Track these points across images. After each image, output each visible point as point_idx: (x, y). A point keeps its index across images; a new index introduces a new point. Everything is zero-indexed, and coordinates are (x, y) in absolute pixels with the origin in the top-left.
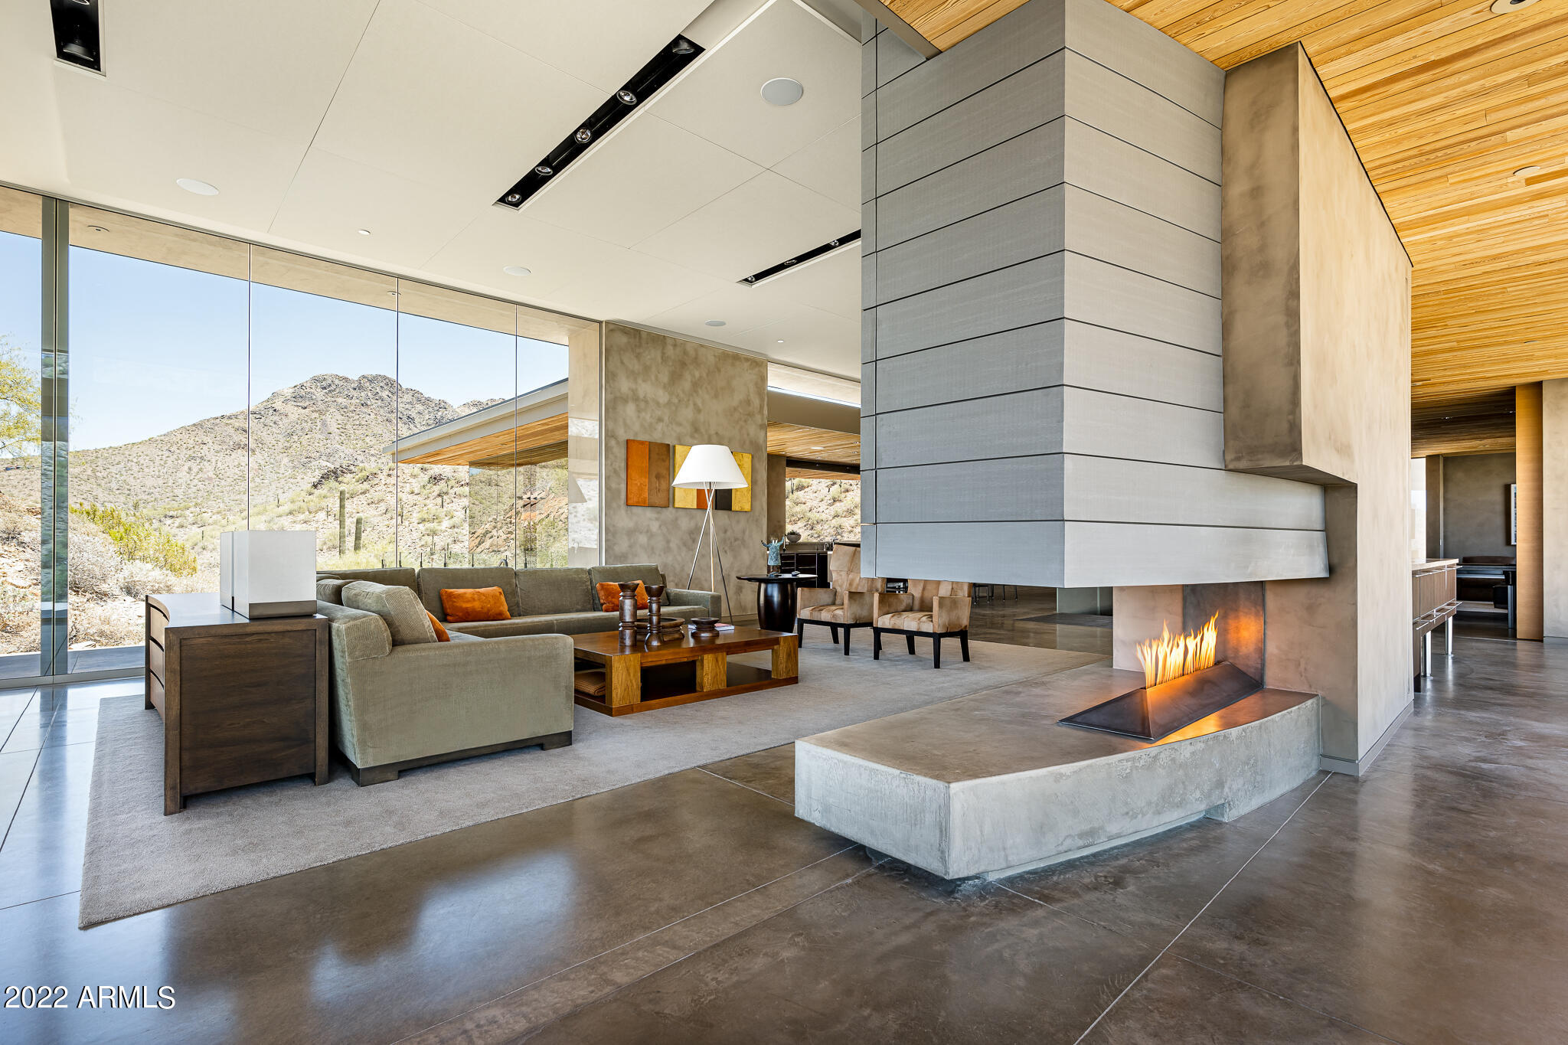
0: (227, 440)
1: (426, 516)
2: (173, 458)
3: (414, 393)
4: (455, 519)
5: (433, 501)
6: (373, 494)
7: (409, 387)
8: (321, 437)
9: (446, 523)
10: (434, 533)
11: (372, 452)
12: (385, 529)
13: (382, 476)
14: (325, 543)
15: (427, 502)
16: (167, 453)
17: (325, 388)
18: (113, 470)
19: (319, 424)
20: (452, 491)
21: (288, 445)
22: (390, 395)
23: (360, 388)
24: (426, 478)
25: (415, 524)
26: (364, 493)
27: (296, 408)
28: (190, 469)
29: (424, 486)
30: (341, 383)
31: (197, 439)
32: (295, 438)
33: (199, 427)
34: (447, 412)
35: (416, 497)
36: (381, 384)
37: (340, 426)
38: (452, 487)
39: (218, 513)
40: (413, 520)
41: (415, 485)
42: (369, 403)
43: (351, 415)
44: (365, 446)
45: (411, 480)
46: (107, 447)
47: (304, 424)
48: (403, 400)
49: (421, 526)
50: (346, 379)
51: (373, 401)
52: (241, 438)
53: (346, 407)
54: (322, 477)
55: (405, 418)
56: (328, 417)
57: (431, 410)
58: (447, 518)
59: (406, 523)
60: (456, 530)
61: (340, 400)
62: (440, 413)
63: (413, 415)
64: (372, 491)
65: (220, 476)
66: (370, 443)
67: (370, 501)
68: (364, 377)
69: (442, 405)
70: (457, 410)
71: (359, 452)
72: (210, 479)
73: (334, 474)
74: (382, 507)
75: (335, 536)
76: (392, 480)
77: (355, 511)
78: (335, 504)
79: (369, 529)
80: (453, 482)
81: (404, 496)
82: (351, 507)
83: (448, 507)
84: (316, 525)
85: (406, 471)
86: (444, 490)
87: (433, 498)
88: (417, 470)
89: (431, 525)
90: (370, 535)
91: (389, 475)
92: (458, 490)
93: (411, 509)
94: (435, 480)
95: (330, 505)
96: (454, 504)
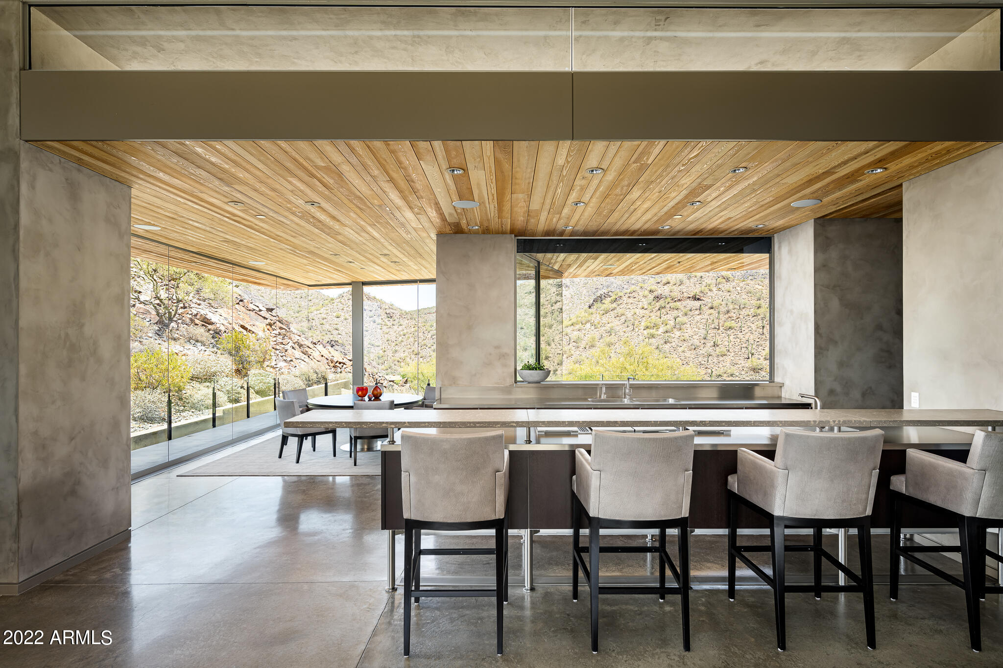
1: (649, 324)
4: (668, 326)
5: (655, 314)
6: (619, 311)
9: (662, 329)
10: (653, 336)
11: (633, 282)
12: (623, 334)
13: (624, 298)
14: (587, 344)
15: (652, 314)
20: (668, 306)
25: (642, 330)
26: (613, 310)
29: (650, 303)
35: (645, 311)
38: (668, 303)
40: (640, 328)
41: (645, 303)
45: (643, 300)
49: (645, 331)
54: (594, 301)
58: (663, 325)
59: (637, 330)
60: (667, 334)
64: (618, 308)
67: (616, 316)
73: (600, 299)
74: (623, 319)
75: (593, 339)
76: (631, 300)
77: (606, 322)
78: (596, 318)
79: (613, 334)
80: (669, 300)
81: (637, 311)
82: (605, 319)
83: (664, 318)
84: (584, 332)
85: (640, 294)
86: (663, 306)
87: (655, 311)
88: (647, 293)
89: (652, 331)
90: (613, 339)
91: (629, 297)
92: (672, 305)
93: (640, 320)
94: (658, 298)
95: (593, 319)
96: (668, 316)
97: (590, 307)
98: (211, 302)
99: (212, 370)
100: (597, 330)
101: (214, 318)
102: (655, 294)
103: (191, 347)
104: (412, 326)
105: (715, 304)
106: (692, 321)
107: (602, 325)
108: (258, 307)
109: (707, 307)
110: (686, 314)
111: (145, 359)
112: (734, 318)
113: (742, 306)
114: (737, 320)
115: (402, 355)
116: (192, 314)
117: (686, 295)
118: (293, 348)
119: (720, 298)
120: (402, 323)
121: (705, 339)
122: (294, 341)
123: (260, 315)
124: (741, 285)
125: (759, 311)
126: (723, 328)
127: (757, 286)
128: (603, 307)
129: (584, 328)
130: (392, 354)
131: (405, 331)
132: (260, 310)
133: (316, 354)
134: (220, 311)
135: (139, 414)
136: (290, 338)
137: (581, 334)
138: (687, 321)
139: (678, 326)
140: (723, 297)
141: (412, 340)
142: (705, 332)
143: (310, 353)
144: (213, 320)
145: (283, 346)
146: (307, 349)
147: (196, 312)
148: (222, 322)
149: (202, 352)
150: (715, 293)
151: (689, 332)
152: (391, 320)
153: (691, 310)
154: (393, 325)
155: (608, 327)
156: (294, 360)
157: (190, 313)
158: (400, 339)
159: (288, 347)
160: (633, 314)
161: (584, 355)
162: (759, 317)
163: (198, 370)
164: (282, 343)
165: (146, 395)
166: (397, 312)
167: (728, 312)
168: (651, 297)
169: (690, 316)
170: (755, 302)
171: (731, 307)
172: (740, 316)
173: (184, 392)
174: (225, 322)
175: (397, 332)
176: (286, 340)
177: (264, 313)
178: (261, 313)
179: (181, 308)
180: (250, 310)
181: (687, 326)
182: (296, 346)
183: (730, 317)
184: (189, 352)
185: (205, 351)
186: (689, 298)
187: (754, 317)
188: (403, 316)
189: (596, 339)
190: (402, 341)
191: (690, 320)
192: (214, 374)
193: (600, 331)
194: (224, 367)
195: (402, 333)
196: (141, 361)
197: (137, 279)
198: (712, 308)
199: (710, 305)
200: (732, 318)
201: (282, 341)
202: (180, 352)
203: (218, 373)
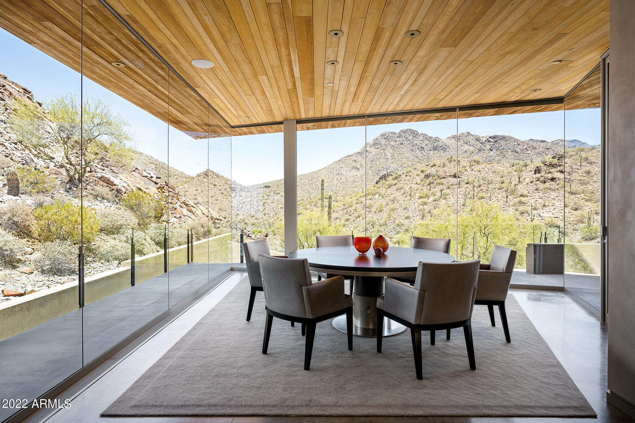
0: (350, 165)
1: (422, 195)
2: (332, 175)
3: (424, 135)
4: (436, 196)
5: (426, 188)
6: (399, 185)
7: (422, 133)
8: (384, 161)
9: (431, 199)
10: (425, 204)
11: (405, 166)
12: (403, 202)
13: (403, 176)
14: (377, 209)
15: (423, 188)
16: (330, 173)
17: (385, 139)
18: (314, 181)
19: (383, 155)
20: (435, 182)
21: (371, 166)
22: (413, 138)
23: (400, 136)
24: (423, 176)
25: (417, 199)
26: (395, 185)
27: (374, 149)
28: (337, 178)
29: (422, 180)
30: (392, 135)
31: (340, 166)
32: (374, 162)
33: (340, 161)
34: (439, 143)
35: (418, 186)
36: (409, 133)
37: (391, 155)
38: (435, 180)
39: (342, 196)
40: (416, 197)
41: (418, 180)
42: (404, 143)
43: (396, 149)
44: (402, 163)
45: (417, 177)
46: (312, 172)
47: (378, 156)
48: (419, 139)
49: (419, 200)
50: (394, 133)
51: (406, 142)
52: (354, 164)
53: (394, 146)
54: (380, 179)
55: (420, 148)
56: (387, 152)
57: (432, 142)
58: (432, 196)
59: (413, 199)
60: (436, 202)
61: (392, 143)
62: (436, 144)
63: (424, 146)
65: (347, 181)
66: (404, 162)
67: (397, 189)
68: (402, 131)
69: (437, 140)
70: (444, 141)
71: (399, 166)
72: (344, 182)
73: (384, 177)
74: (402, 191)
75: (381, 206)
76: (408, 178)
77: (390, 194)
78: (382, 191)
79: (396, 202)
80: (436, 177)
81: (413, 186)
82: (389, 191)
83: (433, 190)
84: (375, 201)
85: (414, 173)
86: (432, 181)
87: (426, 186)
88: (419, 172)
89: (424, 200)
90: (396, 205)
91: (406, 176)
92: (438, 181)
93: (415, 192)
94: (427, 176)
95: (380, 191)
96: (436, 189)
97: (377, 183)
98: (113, 168)
99: (118, 223)
100: (384, 199)
101: (116, 181)
102: (426, 173)
103: (98, 203)
104: (249, 197)
105: (470, 180)
106: (454, 193)
107: (387, 196)
108: (150, 174)
109: (464, 183)
110: (449, 188)
111: (56, 211)
112: (485, 191)
113: (490, 182)
114: (487, 192)
115: (242, 217)
116: (97, 177)
117: (448, 174)
118: (181, 207)
119: (473, 176)
120: (242, 194)
121: (464, 205)
122: (181, 202)
123: (152, 181)
124: (488, 166)
125: (503, 185)
126: (477, 197)
127: (500, 167)
128: (387, 183)
129: (374, 198)
130: (235, 217)
131: (244, 200)
132: (152, 177)
133: (199, 212)
134: (120, 176)
135: (48, 267)
136: (178, 199)
137: (372, 202)
138: (450, 193)
139: (443, 197)
140: (476, 175)
141: (249, 206)
142: (463, 200)
143: (194, 212)
144: (115, 183)
145: (172, 205)
146: (192, 208)
147: (100, 176)
148: (122, 184)
149: (108, 207)
150: (469, 173)
151: (452, 200)
152: (234, 192)
153: (452, 185)
154: (235, 196)
155: (392, 197)
156: (183, 216)
157: (96, 176)
158: (241, 205)
159: (177, 206)
160: (409, 187)
161: (375, 217)
162: (503, 190)
163: (106, 222)
164: (171, 203)
165: (56, 247)
166: (238, 188)
167: (480, 186)
168: (422, 175)
169: (452, 189)
170: (499, 179)
171: (482, 182)
172: (489, 189)
173: (93, 243)
174: (125, 185)
175: (239, 201)
176: (175, 200)
177: (154, 179)
178: (153, 179)
179: (89, 172)
180: (144, 176)
181: (450, 196)
182: (183, 205)
183: (481, 190)
184: (96, 207)
185: (111, 206)
186: (451, 176)
187: (500, 190)
188: (243, 190)
189: (383, 206)
190: (242, 207)
191: (452, 192)
192: (121, 227)
193: (386, 200)
194: (129, 221)
195: (242, 202)
196: (51, 213)
197: (51, 147)
198: (468, 183)
199: (466, 181)
200: (483, 191)
201: (172, 201)
202: (89, 207)
203: (124, 226)
